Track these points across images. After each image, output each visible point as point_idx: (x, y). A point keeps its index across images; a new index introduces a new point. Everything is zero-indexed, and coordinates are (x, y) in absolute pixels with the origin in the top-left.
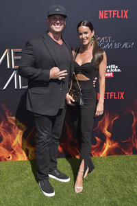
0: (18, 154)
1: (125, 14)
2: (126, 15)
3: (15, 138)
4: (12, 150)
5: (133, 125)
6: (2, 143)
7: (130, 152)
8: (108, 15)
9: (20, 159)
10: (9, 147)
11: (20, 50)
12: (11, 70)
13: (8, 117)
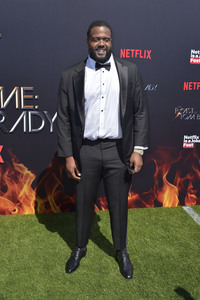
0: (25, 207)
1: (148, 54)
2: (149, 56)
3: (22, 188)
4: (18, 201)
5: (156, 174)
6: (7, 194)
7: (151, 205)
8: (130, 54)
9: (27, 212)
10: (15, 199)
11: (31, 88)
12: (20, 111)
13: (15, 164)
